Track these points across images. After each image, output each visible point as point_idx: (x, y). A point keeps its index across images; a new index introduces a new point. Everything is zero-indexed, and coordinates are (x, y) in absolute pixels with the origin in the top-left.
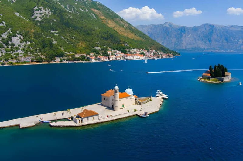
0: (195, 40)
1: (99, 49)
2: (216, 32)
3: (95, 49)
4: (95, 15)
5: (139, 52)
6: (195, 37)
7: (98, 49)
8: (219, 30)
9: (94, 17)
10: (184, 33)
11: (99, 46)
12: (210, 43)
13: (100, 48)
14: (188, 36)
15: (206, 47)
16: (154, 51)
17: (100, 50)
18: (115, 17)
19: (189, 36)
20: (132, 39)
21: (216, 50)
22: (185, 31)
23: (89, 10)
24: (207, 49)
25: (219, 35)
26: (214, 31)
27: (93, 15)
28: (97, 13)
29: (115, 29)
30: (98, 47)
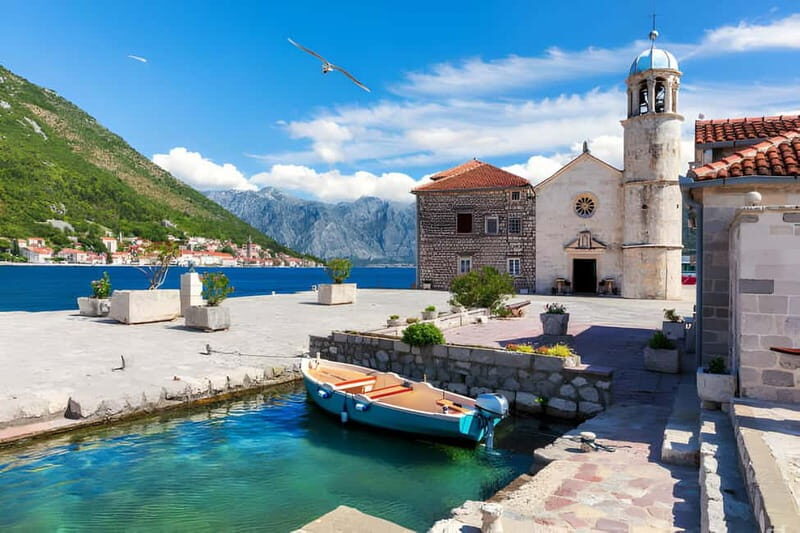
0: (345, 238)
1: (66, 229)
2: (393, 219)
3: (49, 227)
4: (39, 124)
5: (215, 248)
6: (345, 230)
7: (62, 230)
8: (400, 213)
9: (38, 130)
10: (316, 220)
11: (67, 217)
12: (382, 247)
13: (70, 227)
14: (326, 225)
15: (374, 256)
16: (258, 247)
17: (70, 231)
18: (114, 142)
19: (328, 227)
20: (183, 211)
21: (398, 262)
22: (317, 213)
23: (15, 107)
24: (376, 261)
25: (401, 227)
26: (389, 215)
27: (34, 123)
28: (47, 119)
29: (122, 176)
30: (62, 219)
